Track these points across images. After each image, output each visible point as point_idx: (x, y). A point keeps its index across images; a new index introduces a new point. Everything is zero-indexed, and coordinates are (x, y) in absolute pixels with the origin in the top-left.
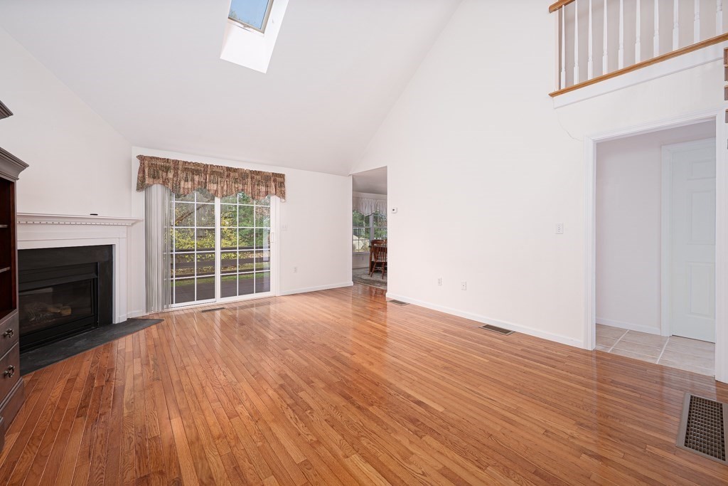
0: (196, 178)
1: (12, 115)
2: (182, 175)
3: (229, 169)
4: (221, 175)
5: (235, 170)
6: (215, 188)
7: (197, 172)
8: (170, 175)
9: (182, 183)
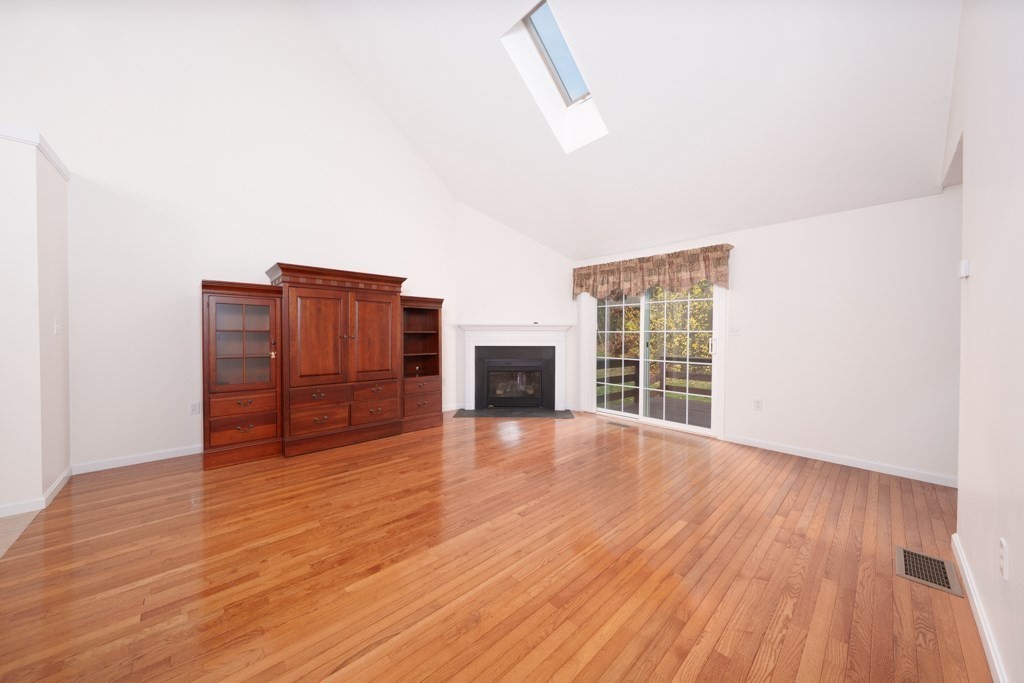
0: (611, 279)
1: (404, 279)
2: (599, 278)
3: (641, 260)
4: (633, 270)
5: (648, 260)
6: (628, 286)
7: (612, 272)
8: (591, 281)
9: (599, 287)
